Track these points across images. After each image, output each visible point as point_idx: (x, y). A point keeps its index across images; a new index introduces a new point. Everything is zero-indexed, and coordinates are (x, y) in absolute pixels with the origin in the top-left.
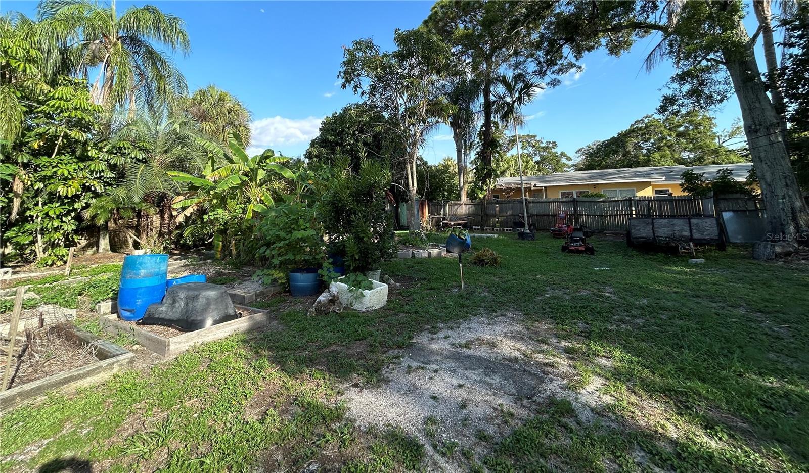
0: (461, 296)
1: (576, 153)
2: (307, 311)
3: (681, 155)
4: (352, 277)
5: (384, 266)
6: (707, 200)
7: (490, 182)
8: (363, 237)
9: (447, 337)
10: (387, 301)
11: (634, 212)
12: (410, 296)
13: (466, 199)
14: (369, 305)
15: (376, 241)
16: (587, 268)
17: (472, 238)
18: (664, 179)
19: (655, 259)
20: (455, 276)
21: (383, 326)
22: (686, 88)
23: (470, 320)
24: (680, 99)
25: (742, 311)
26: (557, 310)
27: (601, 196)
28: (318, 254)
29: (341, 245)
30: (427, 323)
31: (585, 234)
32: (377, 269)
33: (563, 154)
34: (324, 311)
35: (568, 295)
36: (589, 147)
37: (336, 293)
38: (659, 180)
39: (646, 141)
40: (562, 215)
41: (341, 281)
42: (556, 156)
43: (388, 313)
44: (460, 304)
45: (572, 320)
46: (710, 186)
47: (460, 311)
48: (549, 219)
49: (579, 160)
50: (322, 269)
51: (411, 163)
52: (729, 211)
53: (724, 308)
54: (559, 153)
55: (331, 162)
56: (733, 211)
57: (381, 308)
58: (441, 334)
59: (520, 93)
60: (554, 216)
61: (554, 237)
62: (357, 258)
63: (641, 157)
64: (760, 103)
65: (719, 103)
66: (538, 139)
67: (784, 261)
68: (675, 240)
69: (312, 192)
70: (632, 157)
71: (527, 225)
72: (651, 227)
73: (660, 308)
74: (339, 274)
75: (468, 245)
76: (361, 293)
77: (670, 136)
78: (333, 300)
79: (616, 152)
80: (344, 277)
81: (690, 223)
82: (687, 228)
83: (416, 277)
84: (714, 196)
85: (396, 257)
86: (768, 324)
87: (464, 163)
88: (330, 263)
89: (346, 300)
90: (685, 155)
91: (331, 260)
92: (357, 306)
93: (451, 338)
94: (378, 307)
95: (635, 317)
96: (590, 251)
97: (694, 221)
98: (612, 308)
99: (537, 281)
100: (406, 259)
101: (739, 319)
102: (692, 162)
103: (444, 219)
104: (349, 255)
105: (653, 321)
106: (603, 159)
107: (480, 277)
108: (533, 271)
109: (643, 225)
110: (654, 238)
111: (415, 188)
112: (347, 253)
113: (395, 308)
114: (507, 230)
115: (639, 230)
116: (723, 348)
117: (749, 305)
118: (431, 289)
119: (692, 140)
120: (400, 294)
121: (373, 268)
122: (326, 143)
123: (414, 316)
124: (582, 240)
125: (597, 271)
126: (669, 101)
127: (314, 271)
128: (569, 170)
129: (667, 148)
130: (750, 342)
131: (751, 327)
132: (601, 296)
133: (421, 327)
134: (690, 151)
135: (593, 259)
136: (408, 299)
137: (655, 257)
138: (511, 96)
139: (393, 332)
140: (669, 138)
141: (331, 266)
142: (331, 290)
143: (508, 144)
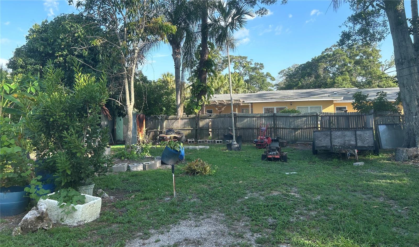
0: (172, 204)
1: (279, 74)
2: (12, 231)
3: (357, 79)
4: (63, 193)
5: (98, 181)
6: (370, 116)
7: (205, 98)
8: (76, 153)
9: (157, 241)
10: (101, 214)
11: (319, 126)
12: (123, 207)
13: (182, 113)
14: (80, 219)
15: (90, 156)
16: (279, 173)
17: (186, 150)
18: (342, 99)
19: (331, 164)
20: (168, 185)
21: (96, 237)
22: (358, 27)
23: (179, 224)
24: (354, 35)
25: (381, 200)
26: (253, 209)
27: (295, 112)
28: (24, 172)
29: (51, 161)
30: (140, 230)
31: (282, 145)
32: (90, 184)
33: (268, 75)
34: (31, 229)
35: (263, 196)
36: (289, 69)
37: (45, 210)
38: (339, 100)
39: (332, 66)
40: (264, 128)
41: (51, 198)
42: (262, 76)
43: (101, 225)
44: (171, 210)
45: (264, 216)
46: (372, 105)
47: (171, 217)
48: (254, 131)
49: (281, 80)
50: (30, 187)
51: (129, 78)
52: (383, 124)
53: (370, 198)
54: (265, 74)
55: (40, 74)
56: (386, 125)
57: (93, 221)
58: (153, 239)
59: (233, 19)
60: (258, 129)
61: (256, 148)
62: (69, 173)
63: (329, 80)
64: (405, 42)
65: (379, 41)
66: (248, 60)
67: (413, 162)
68: (346, 148)
69: (17, 107)
70: (322, 79)
71: (234, 137)
72: (329, 137)
73: (329, 202)
74: (48, 191)
75: (182, 156)
76: (73, 207)
77: (350, 63)
78: (41, 218)
79: (309, 75)
80: (54, 193)
81: (356, 134)
82: (353, 138)
83: (130, 189)
84: (374, 113)
85: (111, 171)
86: (396, 208)
87: (182, 80)
88: (38, 181)
89: (55, 217)
90: (359, 79)
91: (40, 177)
92: (68, 221)
93: (161, 242)
94: (90, 220)
95: (311, 210)
96: (283, 159)
97: (358, 133)
98: (295, 204)
99: (238, 185)
100: (121, 173)
101: (379, 206)
102: (364, 85)
103: (161, 132)
104: (61, 171)
105: (323, 212)
106: (300, 80)
107: (191, 185)
108: (237, 177)
109: (324, 136)
110: (332, 146)
111: (133, 103)
112: (58, 169)
113: (108, 219)
114: (218, 142)
115: (321, 140)
116: (365, 228)
117: (386, 195)
118: (145, 199)
119: (365, 68)
120: (114, 206)
121: (86, 183)
122: (34, 52)
123: (127, 225)
124: (278, 149)
125: (288, 175)
126: (346, 36)
127: (20, 189)
128: (272, 89)
129: (347, 73)
130: (383, 221)
131: (385, 211)
132: (288, 196)
133: (134, 235)
134: (363, 76)
135: (286, 165)
136: (122, 210)
137: (331, 162)
138: (225, 21)
139: (105, 242)
140: (349, 65)
141: (40, 183)
142: (39, 207)
143: (223, 64)
